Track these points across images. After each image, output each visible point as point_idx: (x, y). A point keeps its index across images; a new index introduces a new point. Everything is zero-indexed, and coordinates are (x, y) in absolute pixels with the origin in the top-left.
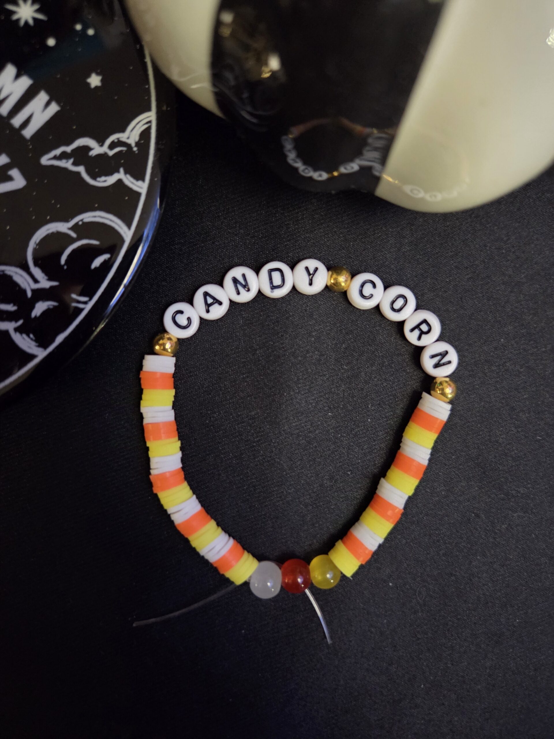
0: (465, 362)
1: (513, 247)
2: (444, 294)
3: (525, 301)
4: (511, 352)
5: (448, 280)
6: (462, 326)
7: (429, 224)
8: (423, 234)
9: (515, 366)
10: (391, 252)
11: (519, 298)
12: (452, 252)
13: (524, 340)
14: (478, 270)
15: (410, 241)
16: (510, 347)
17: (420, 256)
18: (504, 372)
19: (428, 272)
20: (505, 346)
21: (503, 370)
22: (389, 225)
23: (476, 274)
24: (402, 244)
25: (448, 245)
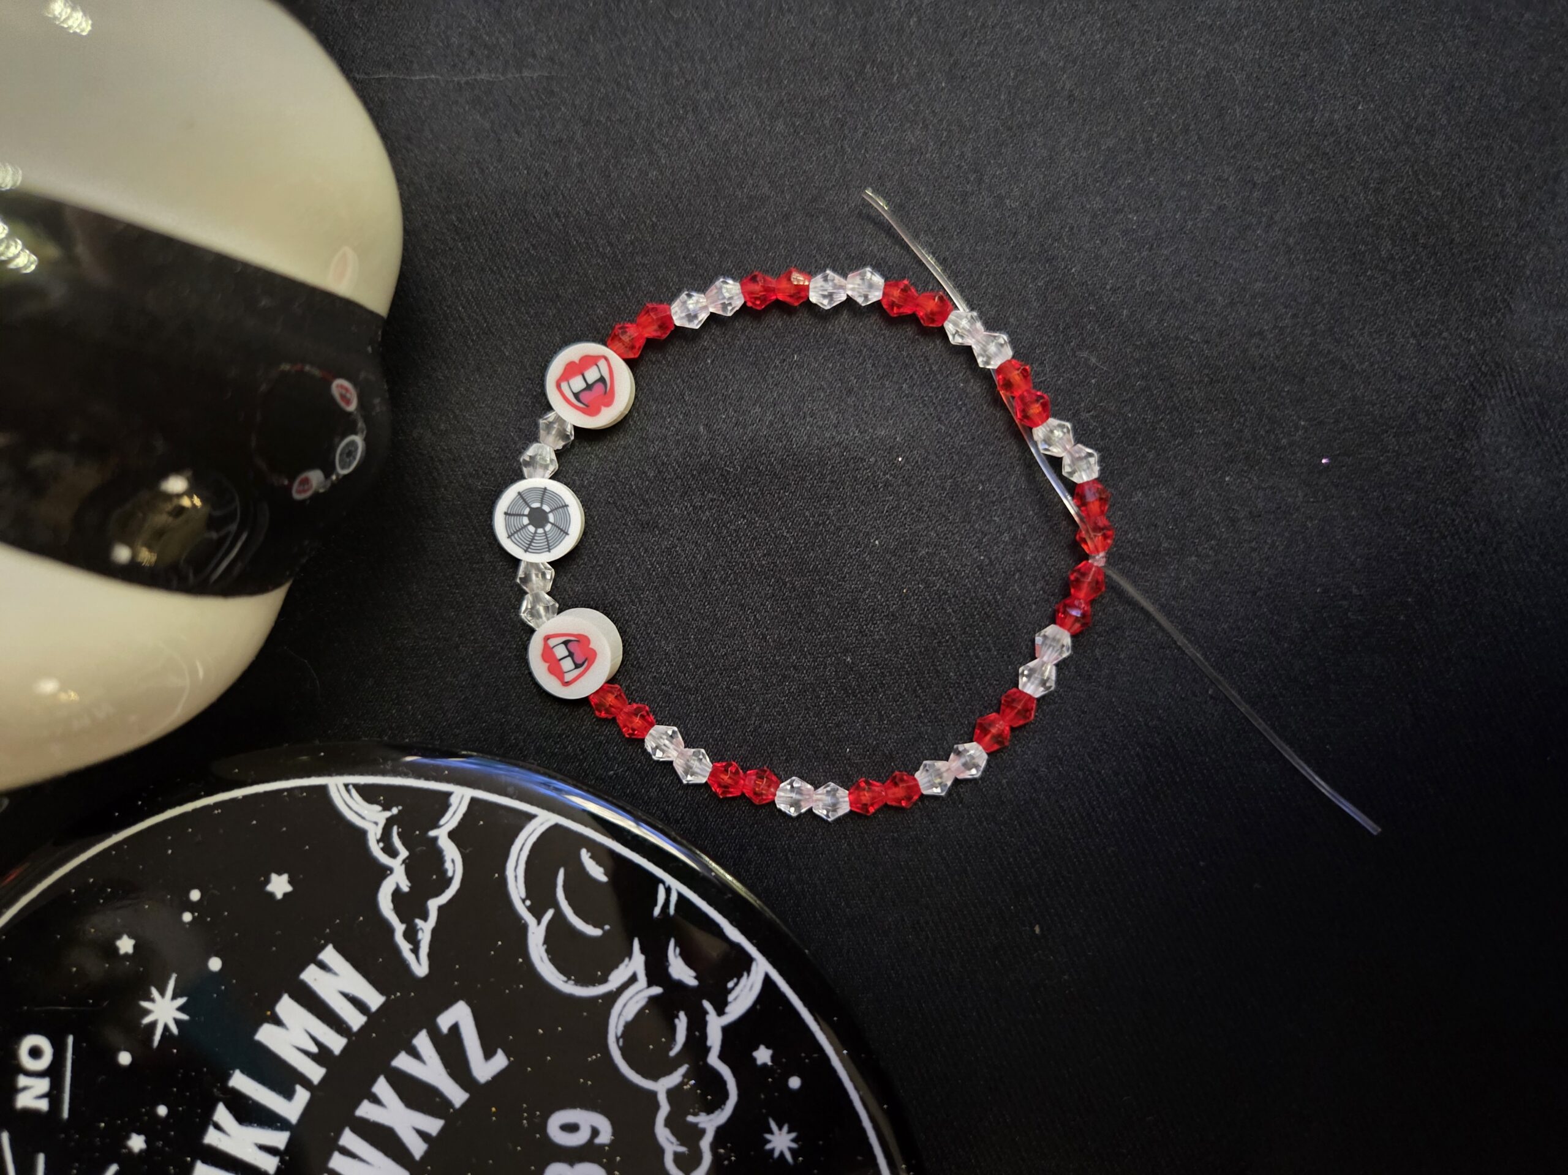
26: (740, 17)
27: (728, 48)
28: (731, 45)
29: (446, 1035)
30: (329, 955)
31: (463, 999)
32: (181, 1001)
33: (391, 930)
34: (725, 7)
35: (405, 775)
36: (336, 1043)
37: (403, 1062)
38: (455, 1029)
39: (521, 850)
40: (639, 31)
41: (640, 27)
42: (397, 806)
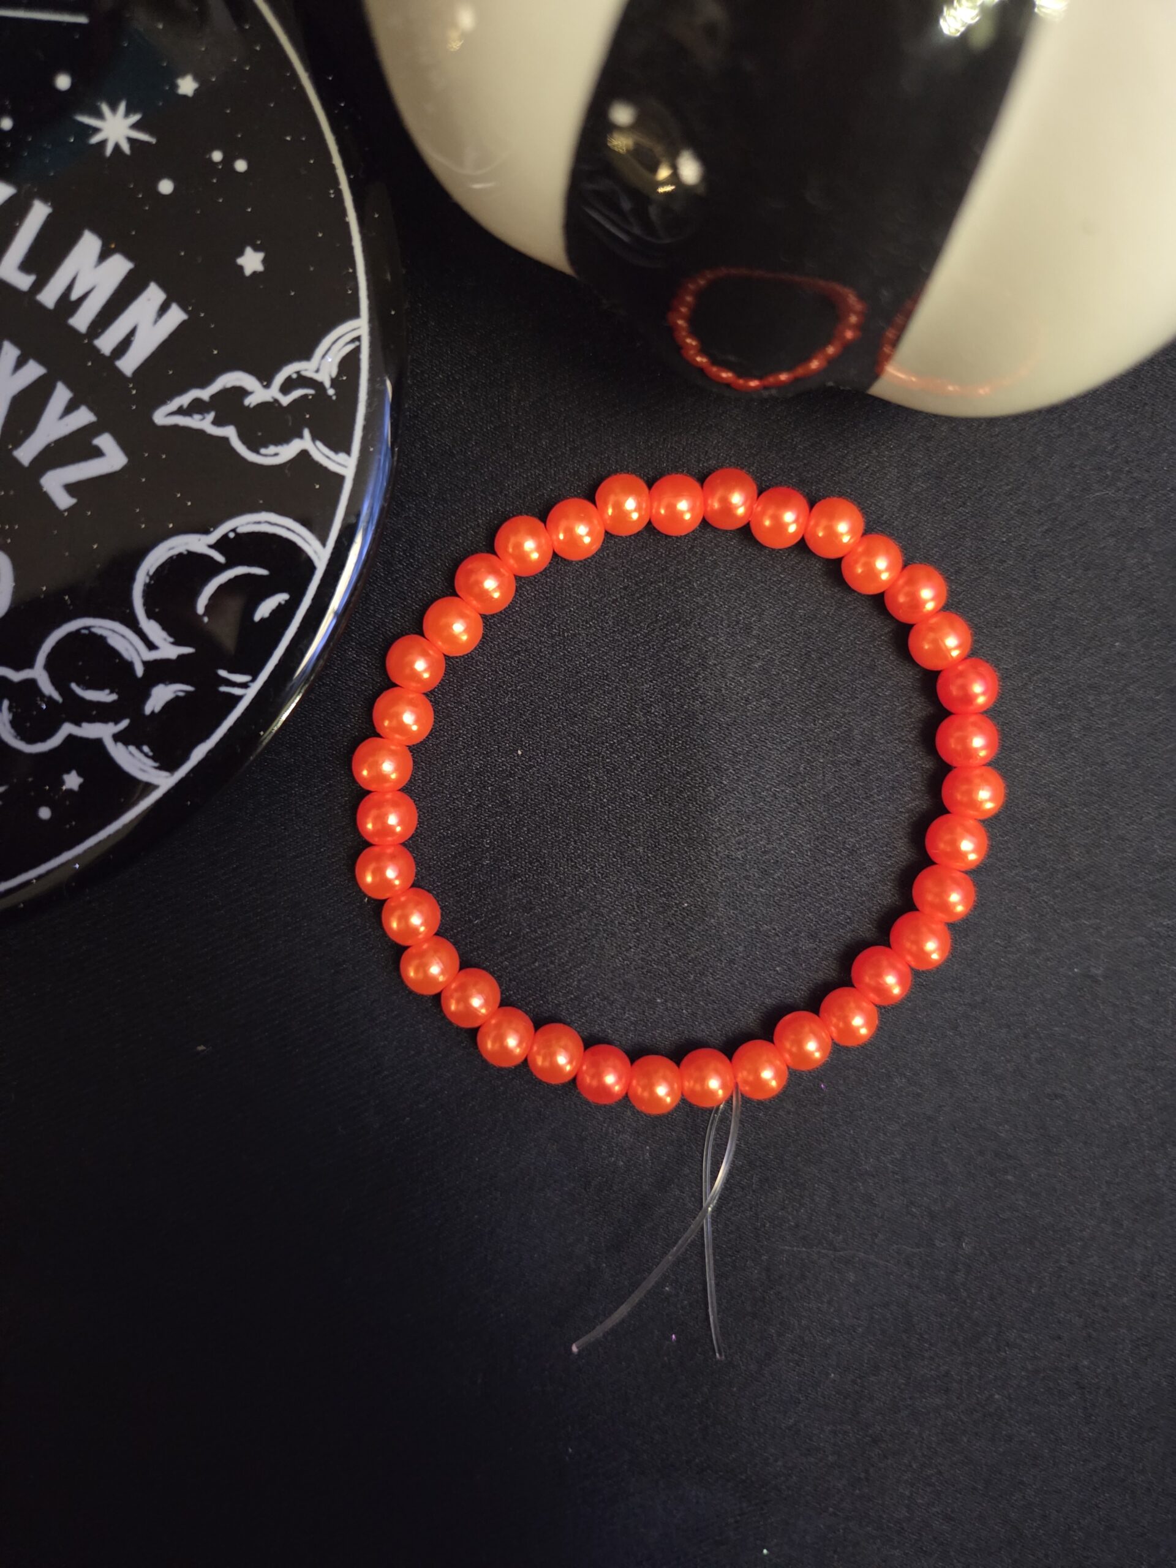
0: (1049, 693)
1: (1127, 462)
2: (999, 566)
3: (1155, 567)
4: (1135, 666)
5: (1004, 539)
6: (1040, 624)
7: (961, 434)
8: (949, 455)
9: (1145, 692)
10: (890, 496)
11: (1145, 561)
12: (1008, 485)
13: (1157, 640)
14: (1061, 514)
15: (926, 471)
16: (1133, 655)
17: (947, 498)
18: (1125, 704)
19: (965, 528)
20: (1123, 655)
21: (1123, 701)
22: (883, 444)
23: (1057, 522)
24: (911, 479)
25: (1000, 472)
26: (1157, 765)
27: (1124, 752)
28: (1127, 755)
29: (90, 443)
30: (176, 316)
31: (129, 462)
32: (126, 148)
33: (203, 384)
34: (1168, 748)
35: (369, 404)
36: (81, 321)
37: (62, 395)
38: (98, 453)
39: (288, 529)
40: (1146, 660)
41: (1150, 662)
42: (335, 394)
